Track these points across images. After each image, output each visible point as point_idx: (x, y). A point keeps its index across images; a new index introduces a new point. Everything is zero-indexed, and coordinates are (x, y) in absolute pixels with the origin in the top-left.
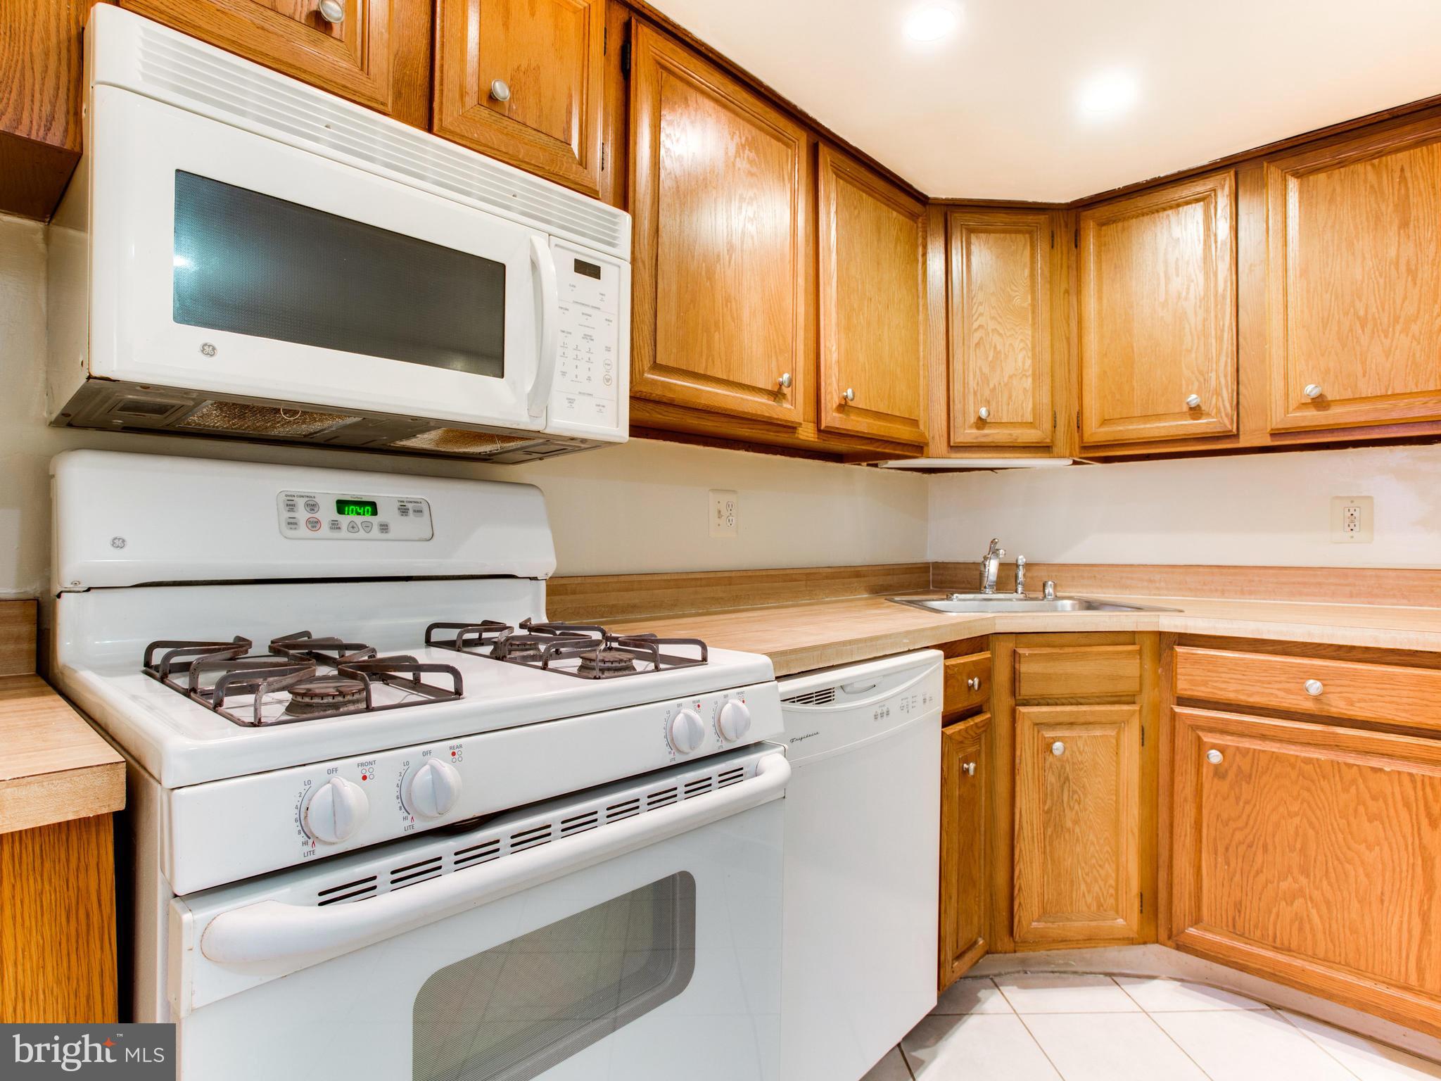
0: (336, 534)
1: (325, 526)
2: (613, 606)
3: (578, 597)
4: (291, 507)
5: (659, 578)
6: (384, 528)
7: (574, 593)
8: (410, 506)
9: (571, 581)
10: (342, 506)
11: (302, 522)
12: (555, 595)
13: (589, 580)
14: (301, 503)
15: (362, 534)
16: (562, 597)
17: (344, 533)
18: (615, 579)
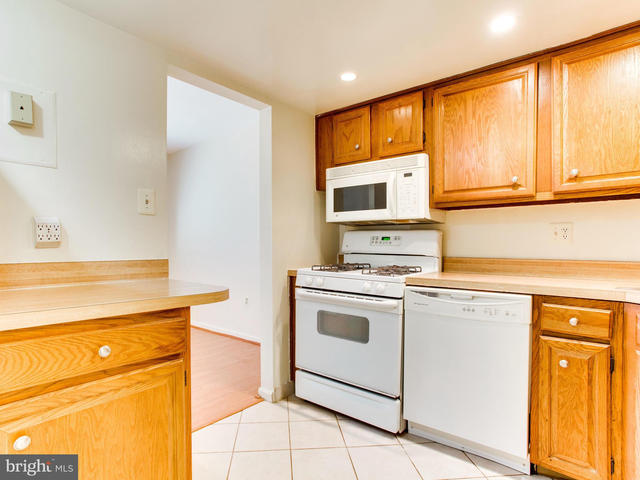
0: (380, 244)
1: (379, 243)
2: (484, 269)
3: (468, 264)
4: (373, 239)
5: (510, 260)
6: (390, 243)
7: (466, 263)
8: (397, 238)
9: (465, 259)
10: (383, 238)
11: (375, 242)
12: (458, 263)
13: (472, 259)
14: (375, 238)
15: (385, 244)
16: (461, 264)
17: (382, 244)
18: (485, 259)
